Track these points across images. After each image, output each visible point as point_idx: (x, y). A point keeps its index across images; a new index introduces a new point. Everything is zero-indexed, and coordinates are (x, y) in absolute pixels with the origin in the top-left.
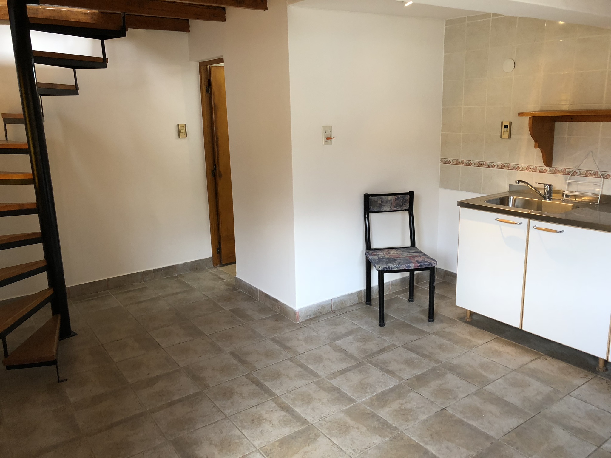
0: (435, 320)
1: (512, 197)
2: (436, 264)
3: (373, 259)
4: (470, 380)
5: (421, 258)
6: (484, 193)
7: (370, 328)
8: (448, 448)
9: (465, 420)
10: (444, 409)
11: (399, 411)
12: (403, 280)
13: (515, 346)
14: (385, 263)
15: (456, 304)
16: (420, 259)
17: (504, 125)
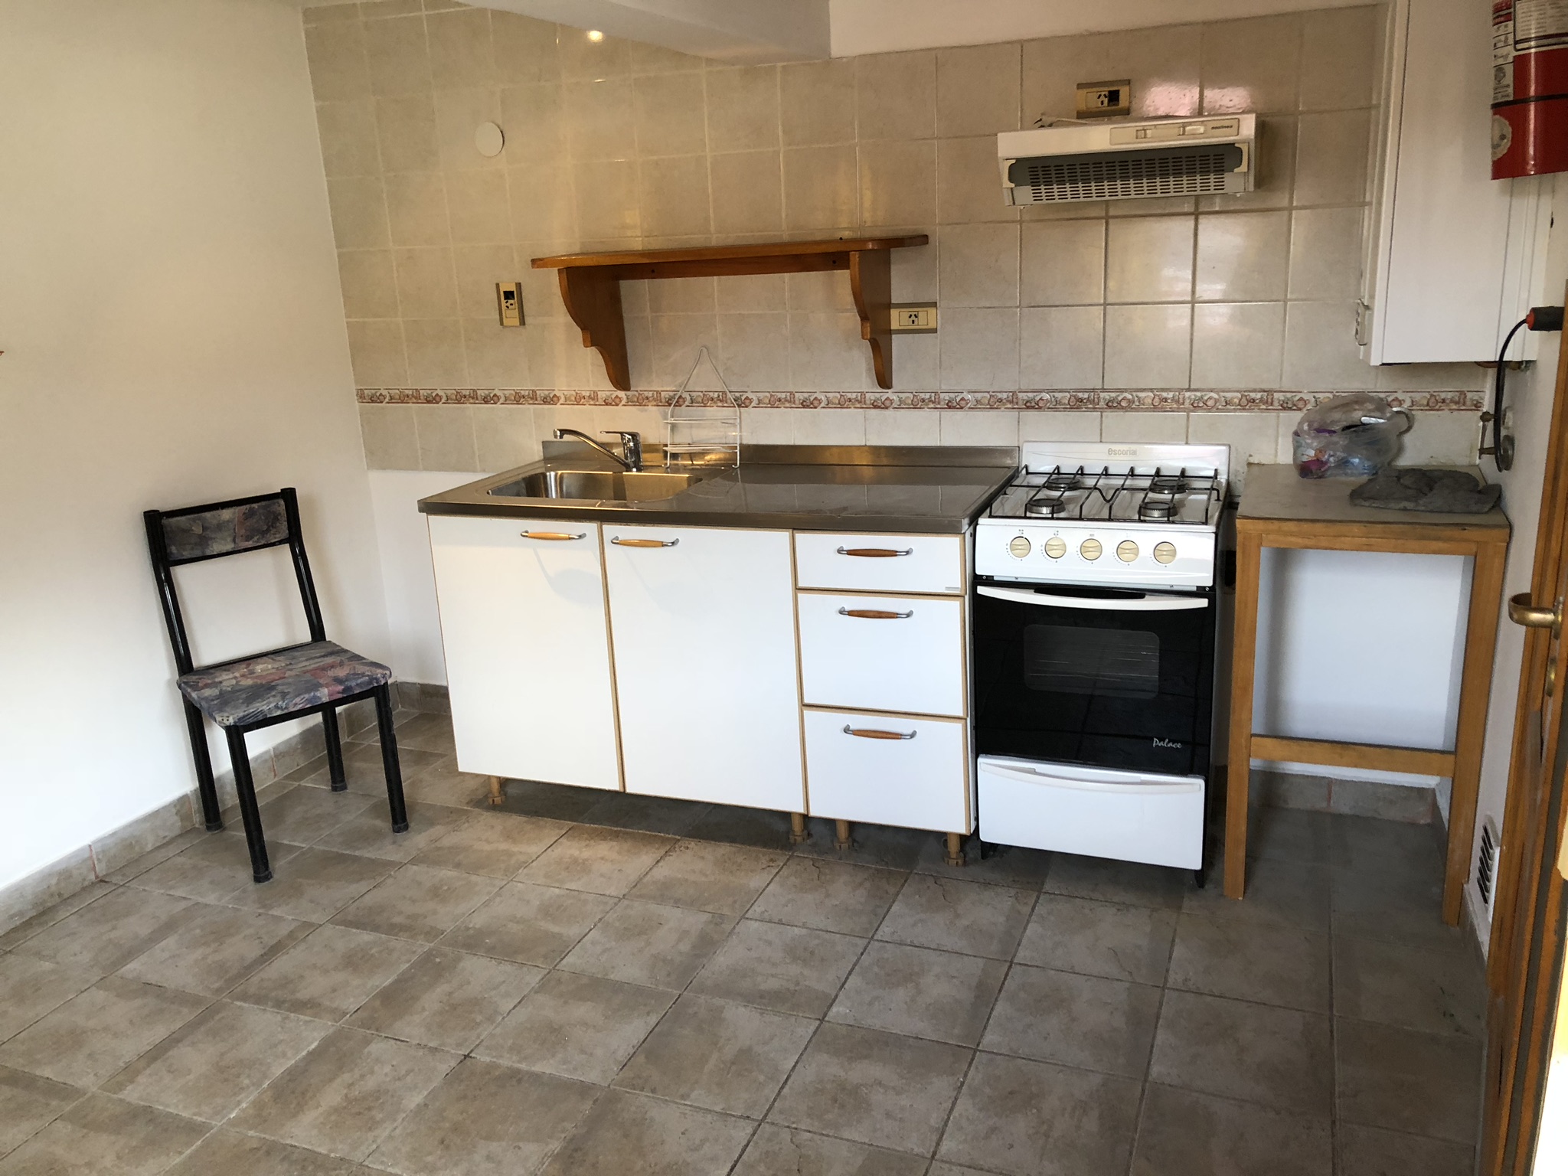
0: (412, 825)
1: (553, 474)
2: (387, 676)
3: (202, 699)
4: (520, 959)
5: (345, 667)
6: (484, 471)
7: (227, 898)
8: (489, 1158)
9: (523, 1066)
10: (466, 1057)
11: (345, 1108)
12: (307, 736)
13: (616, 836)
14: (243, 703)
15: (461, 769)
16: (341, 673)
17: (505, 292)
